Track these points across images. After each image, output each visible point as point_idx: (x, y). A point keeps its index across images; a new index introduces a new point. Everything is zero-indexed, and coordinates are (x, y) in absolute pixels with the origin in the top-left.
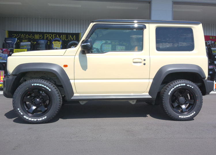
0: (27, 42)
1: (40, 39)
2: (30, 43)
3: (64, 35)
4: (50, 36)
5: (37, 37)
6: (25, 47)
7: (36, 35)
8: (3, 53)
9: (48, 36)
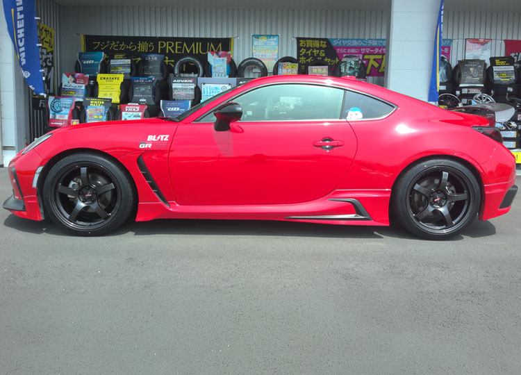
0: (124, 58)
1: (149, 53)
2: (130, 60)
3: (197, 43)
4: (170, 45)
5: (143, 47)
6: (121, 69)
7: (141, 43)
8: (75, 82)
9: (166, 44)
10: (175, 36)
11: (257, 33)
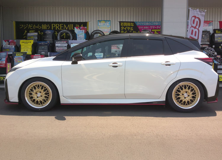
0: (34, 32)
1: (47, 30)
2: (37, 33)
5: (44, 27)
6: (32, 38)
7: (43, 25)
8: (9, 44)
9: (56, 25)
11: (100, 20)
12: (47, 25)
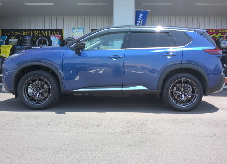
1: (27, 36)
2: (17, 39)
3: (48, 31)
6: (13, 43)
7: (24, 32)
9: (35, 32)
10: (39, 28)
11: (74, 27)
12: (28, 32)
